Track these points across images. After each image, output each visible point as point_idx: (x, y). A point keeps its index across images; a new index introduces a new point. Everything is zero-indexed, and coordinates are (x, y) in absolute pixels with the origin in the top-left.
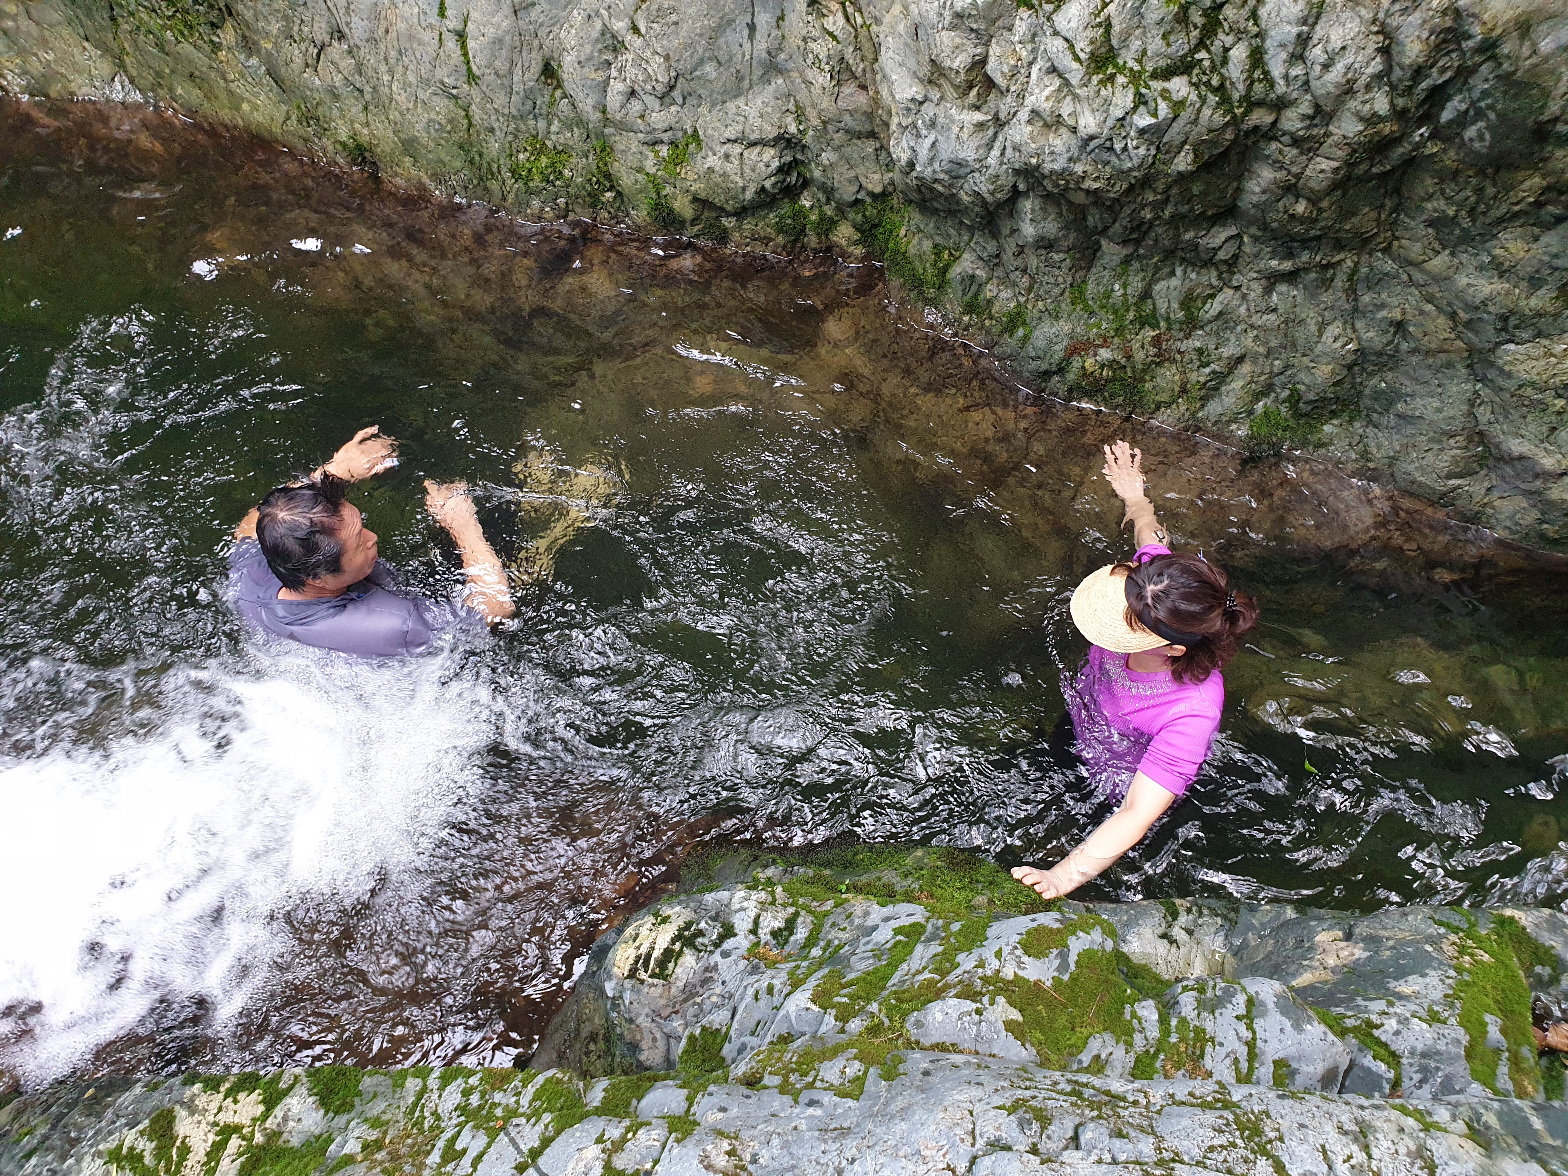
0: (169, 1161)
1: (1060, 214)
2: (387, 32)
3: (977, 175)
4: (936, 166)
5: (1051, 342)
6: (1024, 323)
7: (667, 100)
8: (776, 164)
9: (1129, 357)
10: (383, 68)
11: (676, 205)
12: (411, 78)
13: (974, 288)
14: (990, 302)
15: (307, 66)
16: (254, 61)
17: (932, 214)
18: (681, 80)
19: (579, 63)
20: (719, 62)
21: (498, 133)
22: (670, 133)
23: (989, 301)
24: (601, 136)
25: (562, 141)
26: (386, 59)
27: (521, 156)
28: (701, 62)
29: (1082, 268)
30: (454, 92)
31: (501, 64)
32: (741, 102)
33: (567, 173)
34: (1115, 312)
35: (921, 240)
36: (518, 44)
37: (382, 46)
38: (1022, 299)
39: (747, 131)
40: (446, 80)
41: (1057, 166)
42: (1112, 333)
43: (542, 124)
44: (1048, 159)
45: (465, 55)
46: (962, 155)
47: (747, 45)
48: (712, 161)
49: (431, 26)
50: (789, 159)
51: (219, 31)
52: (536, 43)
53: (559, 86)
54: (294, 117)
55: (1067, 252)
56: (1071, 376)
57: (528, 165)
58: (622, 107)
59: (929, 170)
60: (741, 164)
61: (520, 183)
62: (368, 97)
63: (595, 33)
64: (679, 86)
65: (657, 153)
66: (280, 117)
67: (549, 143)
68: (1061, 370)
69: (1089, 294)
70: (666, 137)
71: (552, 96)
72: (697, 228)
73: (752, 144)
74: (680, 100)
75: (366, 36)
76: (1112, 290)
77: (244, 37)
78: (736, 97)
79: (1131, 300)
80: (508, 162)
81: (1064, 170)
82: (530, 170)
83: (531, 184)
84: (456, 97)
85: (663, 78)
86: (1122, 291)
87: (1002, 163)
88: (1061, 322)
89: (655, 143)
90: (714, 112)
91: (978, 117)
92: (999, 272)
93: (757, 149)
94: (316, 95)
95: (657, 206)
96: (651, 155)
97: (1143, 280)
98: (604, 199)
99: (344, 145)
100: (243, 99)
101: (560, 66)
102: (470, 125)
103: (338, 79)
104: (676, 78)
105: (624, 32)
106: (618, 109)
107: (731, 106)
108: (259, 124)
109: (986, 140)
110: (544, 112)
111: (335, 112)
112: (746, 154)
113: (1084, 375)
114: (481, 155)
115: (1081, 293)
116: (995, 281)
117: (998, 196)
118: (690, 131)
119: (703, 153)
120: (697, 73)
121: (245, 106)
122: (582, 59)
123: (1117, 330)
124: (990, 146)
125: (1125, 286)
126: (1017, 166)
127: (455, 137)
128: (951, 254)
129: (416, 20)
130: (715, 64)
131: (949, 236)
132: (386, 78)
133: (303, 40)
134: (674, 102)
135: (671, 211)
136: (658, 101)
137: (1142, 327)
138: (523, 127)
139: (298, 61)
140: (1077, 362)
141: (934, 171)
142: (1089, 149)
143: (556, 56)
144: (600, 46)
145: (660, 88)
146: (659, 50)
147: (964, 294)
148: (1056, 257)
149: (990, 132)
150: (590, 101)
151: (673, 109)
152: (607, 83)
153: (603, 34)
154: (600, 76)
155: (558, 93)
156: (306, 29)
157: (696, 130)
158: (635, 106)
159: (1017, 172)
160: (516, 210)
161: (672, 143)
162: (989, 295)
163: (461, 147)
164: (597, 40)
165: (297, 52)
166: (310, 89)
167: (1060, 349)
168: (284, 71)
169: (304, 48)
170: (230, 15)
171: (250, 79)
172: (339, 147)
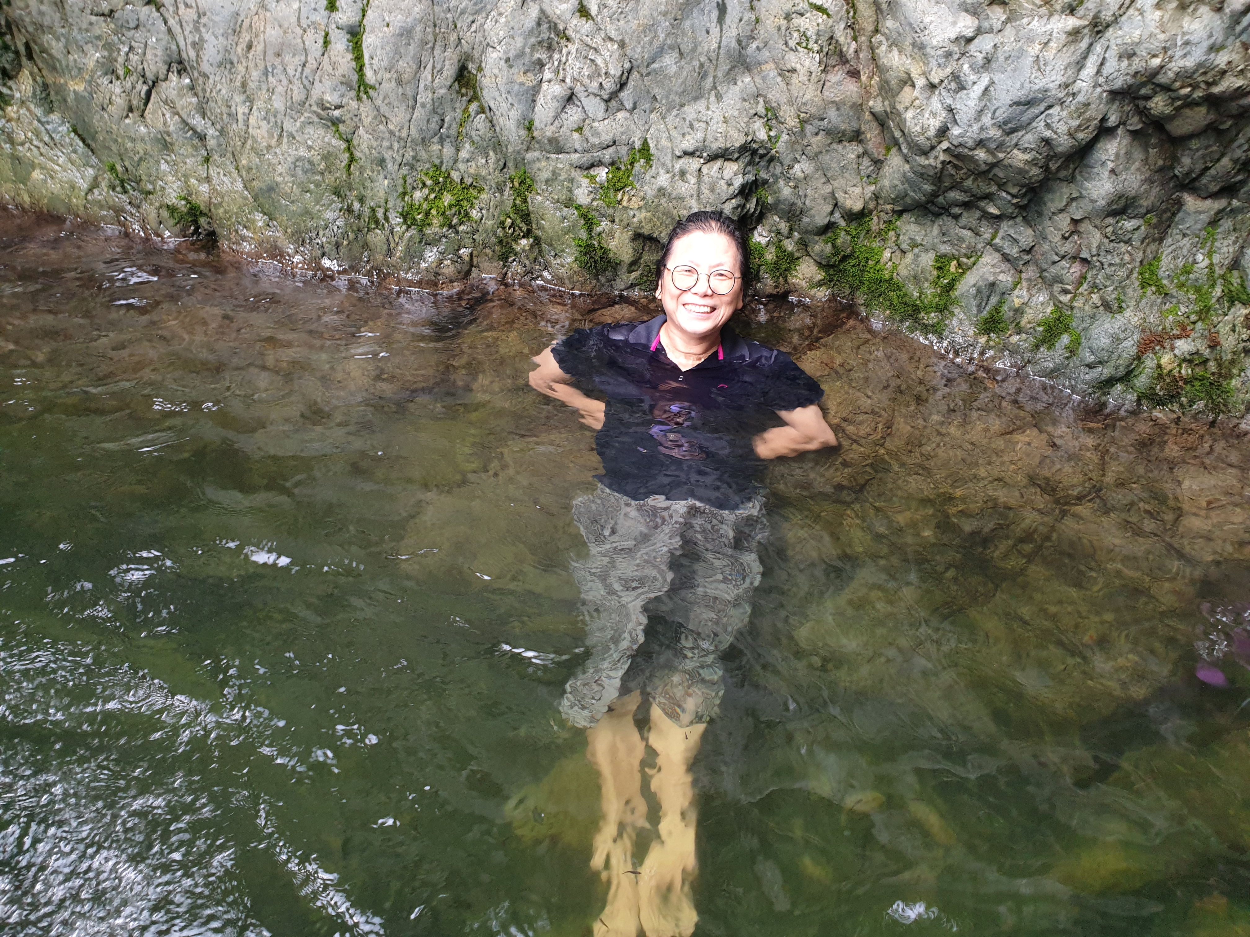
1: (1145, 161)
2: (250, 47)
3: (1054, 111)
4: (987, 120)
5: (1116, 340)
6: (1067, 329)
7: (613, 103)
8: (739, 181)
9: (1214, 345)
10: (239, 98)
11: (613, 245)
12: (278, 104)
13: (994, 300)
14: (1019, 311)
15: (131, 110)
16: (55, 117)
17: (937, 215)
18: (635, 75)
19: (507, 60)
20: (681, 54)
21: (390, 165)
22: (611, 150)
23: (1016, 310)
24: (520, 163)
25: (472, 171)
26: (244, 85)
27: (418, 195)
28: (661, 52)
29: (1154, 240)
30: (337, 113)
31: (405, 65)
32: (701, 105)
33: (475, 214)
34: (1198, 290)
35: (917, 256)
36: (431, 37)
37: (241, 69)
38: (1065, 299)
39: (710, 138)
40: (328, 97)
41: (1189, 63)
42: (1193, 317)
43: (448, 151)
44: (1179, 53)
45: (359, 58)
46: (1041, 83)
47: (715, 31)
48: (663, 180)
49: (315, 25)
50: (751, 177)
51: (10, 83)
52: (453, 37)
53: (475, 97)
54: (104, 184)
55: (1142, 216)
56: (1142, 381)
57: (425, 206)
58: (556, 118)
59: (976, 127)
60: (699, 182)
61: (413, 231)
62: (211, 143)
63: (530, 21)
64: (631, 83)
65: (592, 178)
66: (83, 185)
67: (455, 176)
68: (1127, 377)
69: (1161, 273)
70: (607, 155)
71: (466, 110)
72: (634, 275)
73: (713, 158)
74: (629, 105)
75: (219, 58)
76: (1195, 262)
77: (45, 86)
78: (696, 99)
79: (1218, 271)
80: (400, 204)
81: (1200, 65)
82: (428, 214)
83: (428, 231)
84: (335, 122)
85: (615, 71)
86: (1207, 262)
87: (1096, 85)
88: (1128, 313)
89: (592, 166)
90: (670, 118)
91: (1072, 22)
92: (1030, 272)
93: (718, 164)
94: (140, 147)
95: (587, 249)
96: (585, 182)
97: (1235, 243)
98: (518, 248)
99: (172, 209)
100: (33, 166)
101: (480, 69)
102: (352, 159)
103: (173, 123)
104: (630, 72)
105: (568, 15)
106: (550, 120)
107: (690, 111)
108: (54, 197)
109: (1077, 57)
110: (453, 132)
111: (164, 166)
112: (705, 170)
113: (1160, 377)
114: (361, 200)
115: (1152, 273)
116: (1025, 284)
117: (1081, 136)
118: (638, 145)
119: (653, 171)
120: (655, 66)
121: (37, 175)
122: (511, 55)
123: (1199, 313)
124: (1080, 65)
125: (1210, 254)
126: (1119, 84)
127: (330, 179)
128: (959, 265)
129: (294, 20)
130: (675, 55)
131: (961, 240)
132: (242, 110)
133: (128, 73)
134: (621, 107)
135: (605, 252)
136: (603, 106)
137: (1232, 303)
138: (423, 155)
139: (120, 101)
140: (1150, 362)
141: (982, 129)
142: (1239, 28)
143: (476, 54)
144: (533, 40)
145: (609, 85)
146: (613, 34)
147: (980, 311)
148: (1129, 225)
149: (1084, 44)
150: (515, 114)
151: (620, 115)
152: (536, 89)
153: (539, 24)
154: (530, 80)
155: (473, 107)
156: (134, 58)
157: (645, 143)
158: (573, 115)
159: (1115, 95)
160: (405, 266)
161: (612, 164)
162: (1017, 302)
163: (337, 192)
164: (531, 32)
165: (118, 90)
166: (133, 140)
167: (1129, 346)
168: (96, 121)
169: (128, 85)
170: (30, 57)
171: (46, 139)
172: (165, 214)
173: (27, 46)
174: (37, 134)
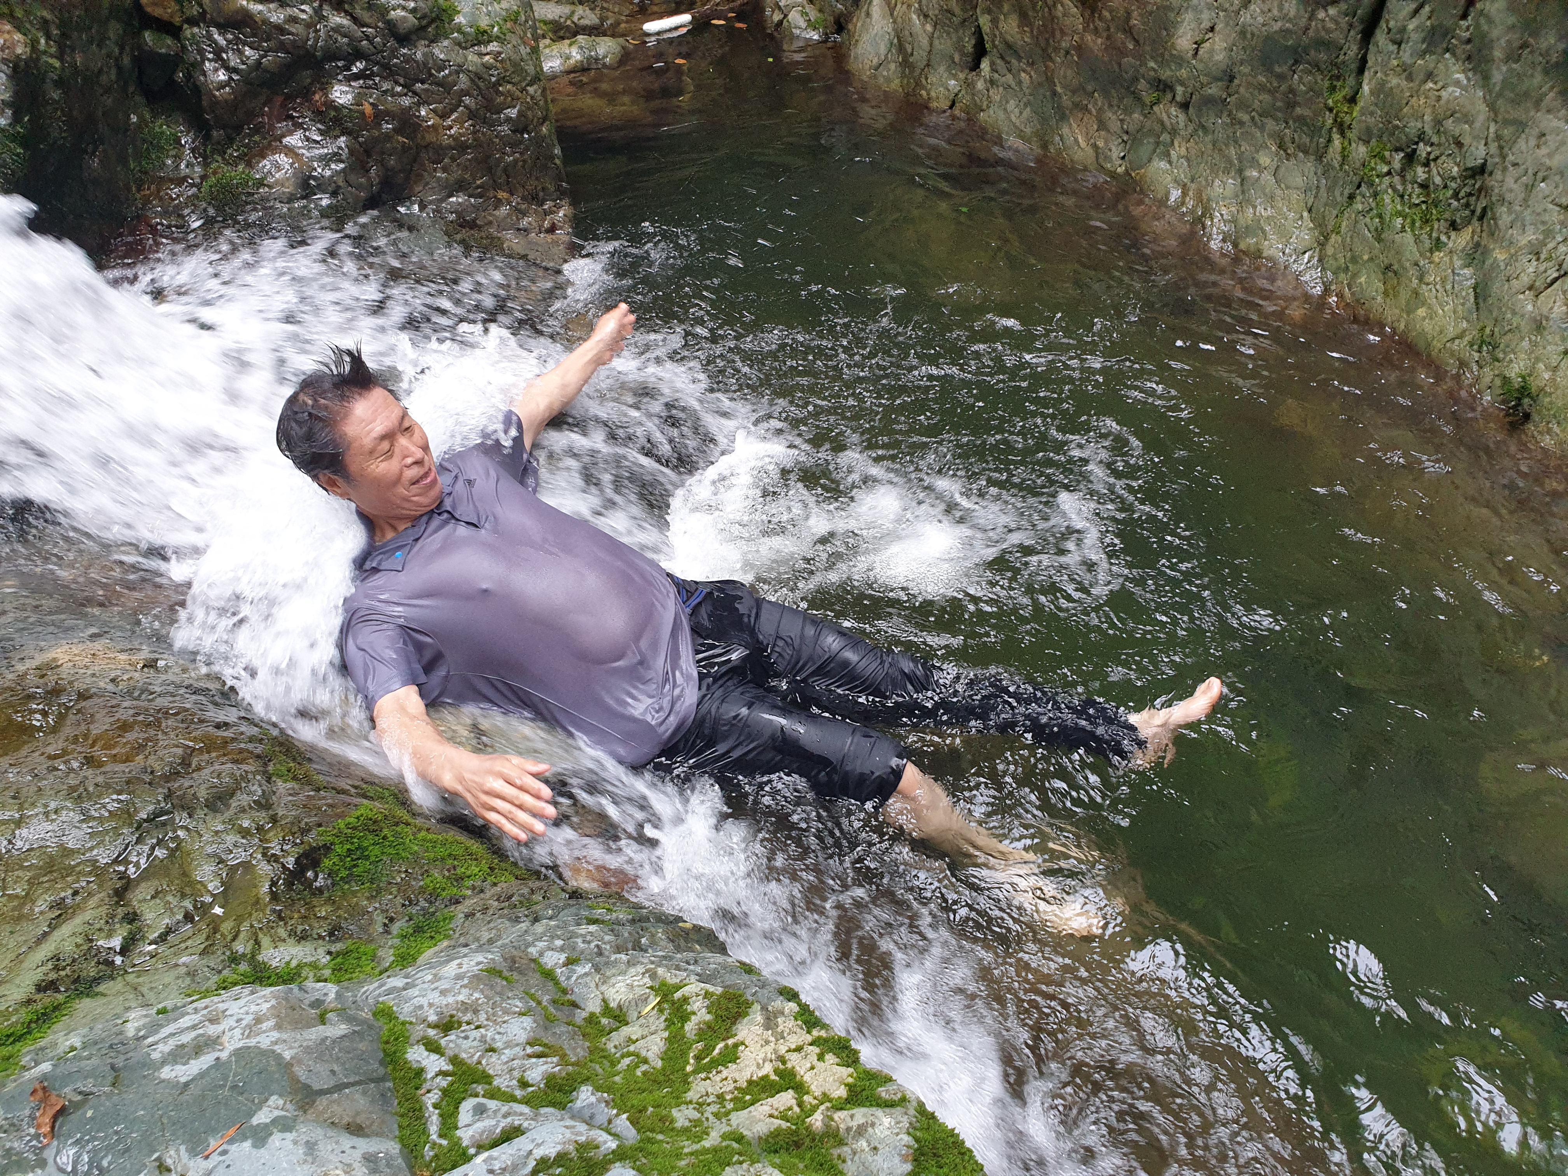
0: (709, 1049)
15: (1530, 288)
16: (1467, 272)
51: (1453, 234)
54: (1467, 338)
66: (1451, 332)
77: (1477, 245)
94: (1515, 321)
99: (1506, 380)
100: (1424, 304)
108: (1422, 333)
111: (1525, 344)
121: (1422, 312)
133: (1549, 258)
139: (1525, 280)
165: (1531, 269)
166: (1514, 313)
168: (1496, 288)
169: (1542, 269)
170: (1481, 218)
171: (1449, 287)
172: (1498, 382)
173: (1484, 209)
174: (1444, 281)
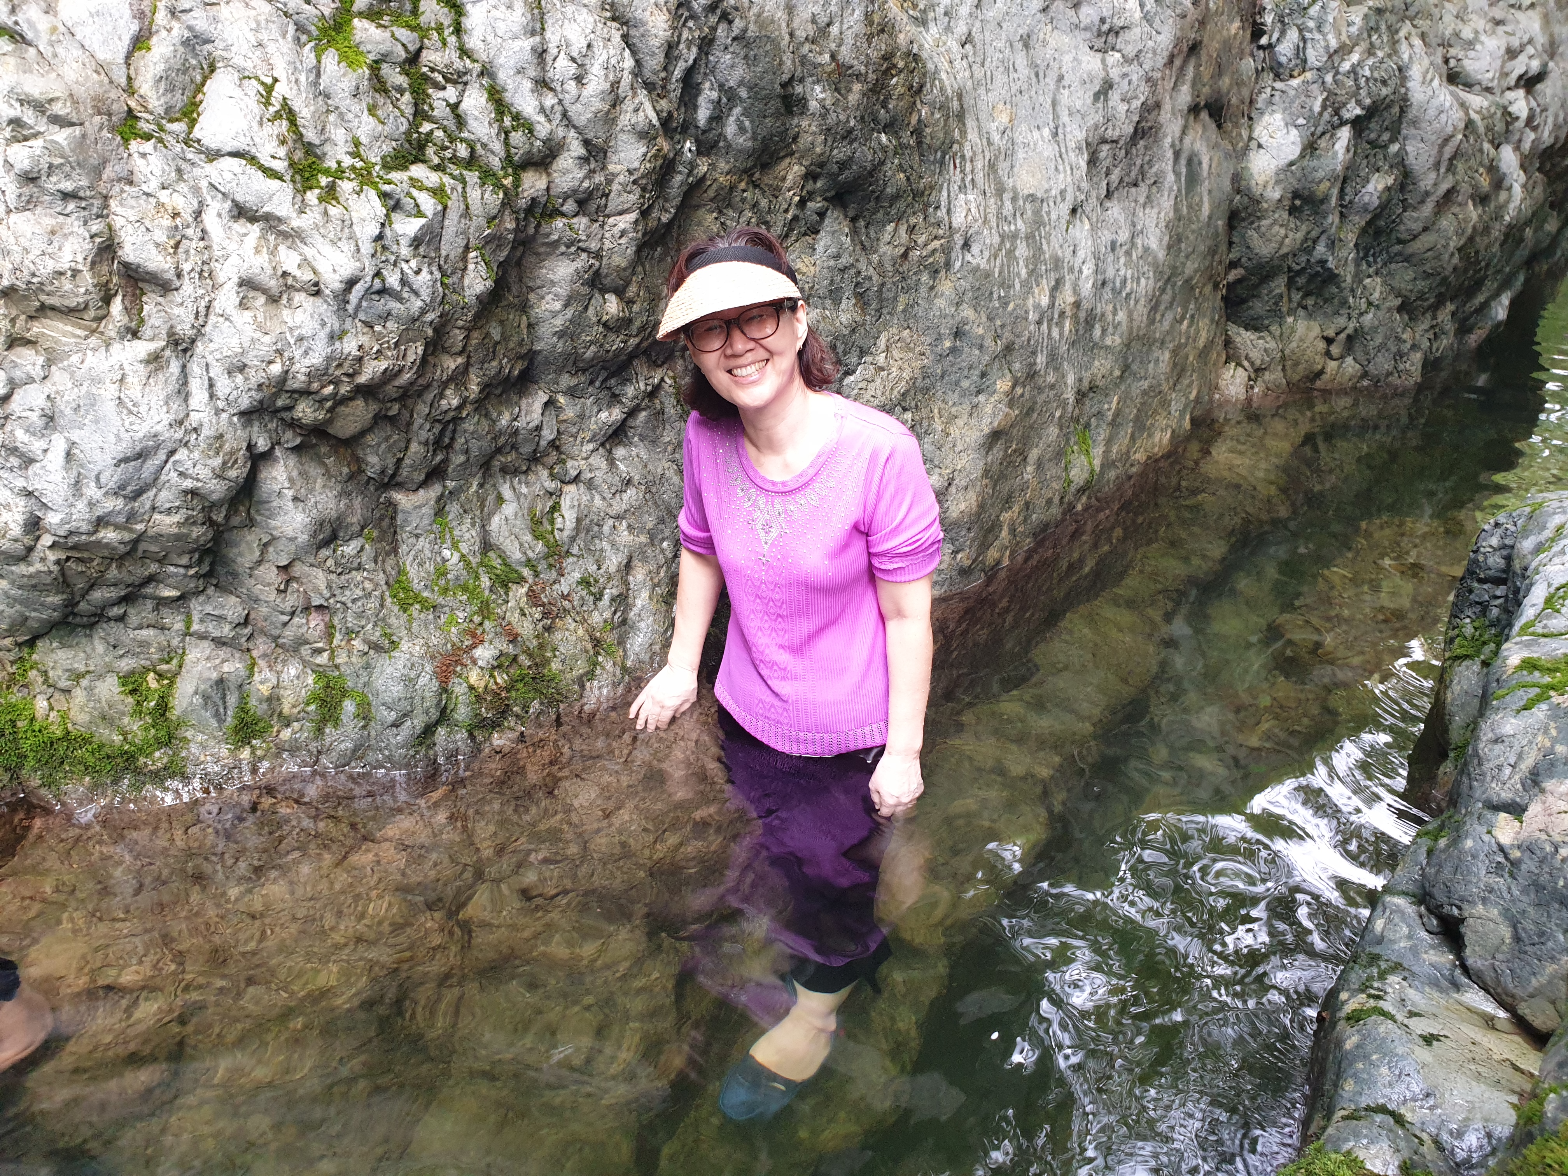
1: (327, 474)
3: (182, 454)
4: (91, 491)
5: (409, 682)
6: (344, 693)
9: (514, 638)
13: (232, 700)
14: (273, 699)
17: (91, 626)
23: (269, 699)
29: (388, 554)
34: (465, 589)
35: (90, 690)
38: (323, 659)
41: (316, 359)
42: (477, 619)
44: (298, 353)
46: (142, 430)
55: (360, 534)
56: (462, 713)
59: (81, 505)
68: (444, 716)
69: (417, 585)
76: (445, 561)
79: (474, 560)
81: (329, 359)
86: (456, 557)
87: (218, 412)
88: (405, 646)
91: (142, 348)
92: (261, 646)
97: (473, 525)
109: (173, 386)
113: (479, 698)
115: (406, 590)
116: (262, 663)
117: (233, 473)
123: (480, 611)
124: (183, 392)
125: (455, 546)
126: (245, 403)
128: (160, 676)
131: (144, 644)
137: (506, 586)
140: (459, 689)
141: (91, 505)
142: (350, 308)
147: (221, 721)
148: (350, 549)
149: (174, 367)
159: (248, 415)
162: (265, 690)
167: (427, 682)
